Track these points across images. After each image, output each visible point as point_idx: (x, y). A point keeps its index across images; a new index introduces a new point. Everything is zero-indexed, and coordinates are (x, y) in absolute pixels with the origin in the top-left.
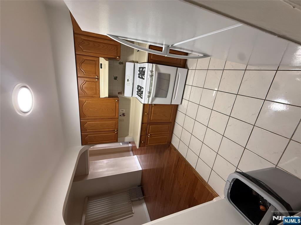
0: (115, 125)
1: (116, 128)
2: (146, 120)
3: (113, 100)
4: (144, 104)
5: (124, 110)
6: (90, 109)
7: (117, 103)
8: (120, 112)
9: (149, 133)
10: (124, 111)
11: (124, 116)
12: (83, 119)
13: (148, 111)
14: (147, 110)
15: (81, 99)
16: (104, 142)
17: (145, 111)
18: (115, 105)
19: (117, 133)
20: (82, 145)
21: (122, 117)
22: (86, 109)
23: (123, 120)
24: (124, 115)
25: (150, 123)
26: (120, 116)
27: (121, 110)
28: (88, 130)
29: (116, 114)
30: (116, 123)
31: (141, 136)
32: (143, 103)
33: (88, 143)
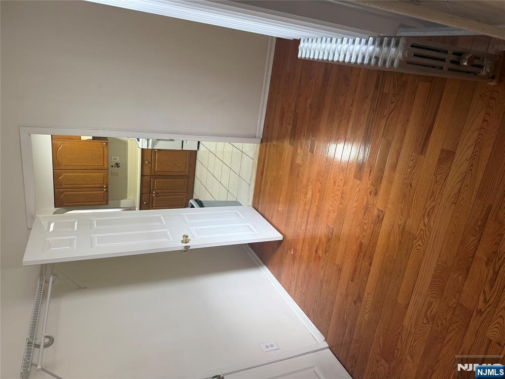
0: (104, 179)
1: (105, 182)
2: (147, 172)
3: (100, 143)
4: (142, 149)
5: (118, 158)
6: (67, 156)
7: (105, 148)
8: (112, 160)
9: (154, 190)
10: (118, 160)
11: (118, 167)
12: (57, 168)
13: (150, 159)
14: (148, 157)
15: (55, 142)
16: (87, 203)
17: (145, 158)
18: (102, 150)
19: (107, 191)
20: (55, 207)
21: (115, 169)
22: (61, 155)
23: (117, 174)
24: (117, 165)
25: (155, 176)
26: (112, 166)
27: (112, 158)
28: (65, 185)
29: (104, 164)
30: (105, 176)
31: (141, 194)
32: (141, 147)
33: (64, 204)
